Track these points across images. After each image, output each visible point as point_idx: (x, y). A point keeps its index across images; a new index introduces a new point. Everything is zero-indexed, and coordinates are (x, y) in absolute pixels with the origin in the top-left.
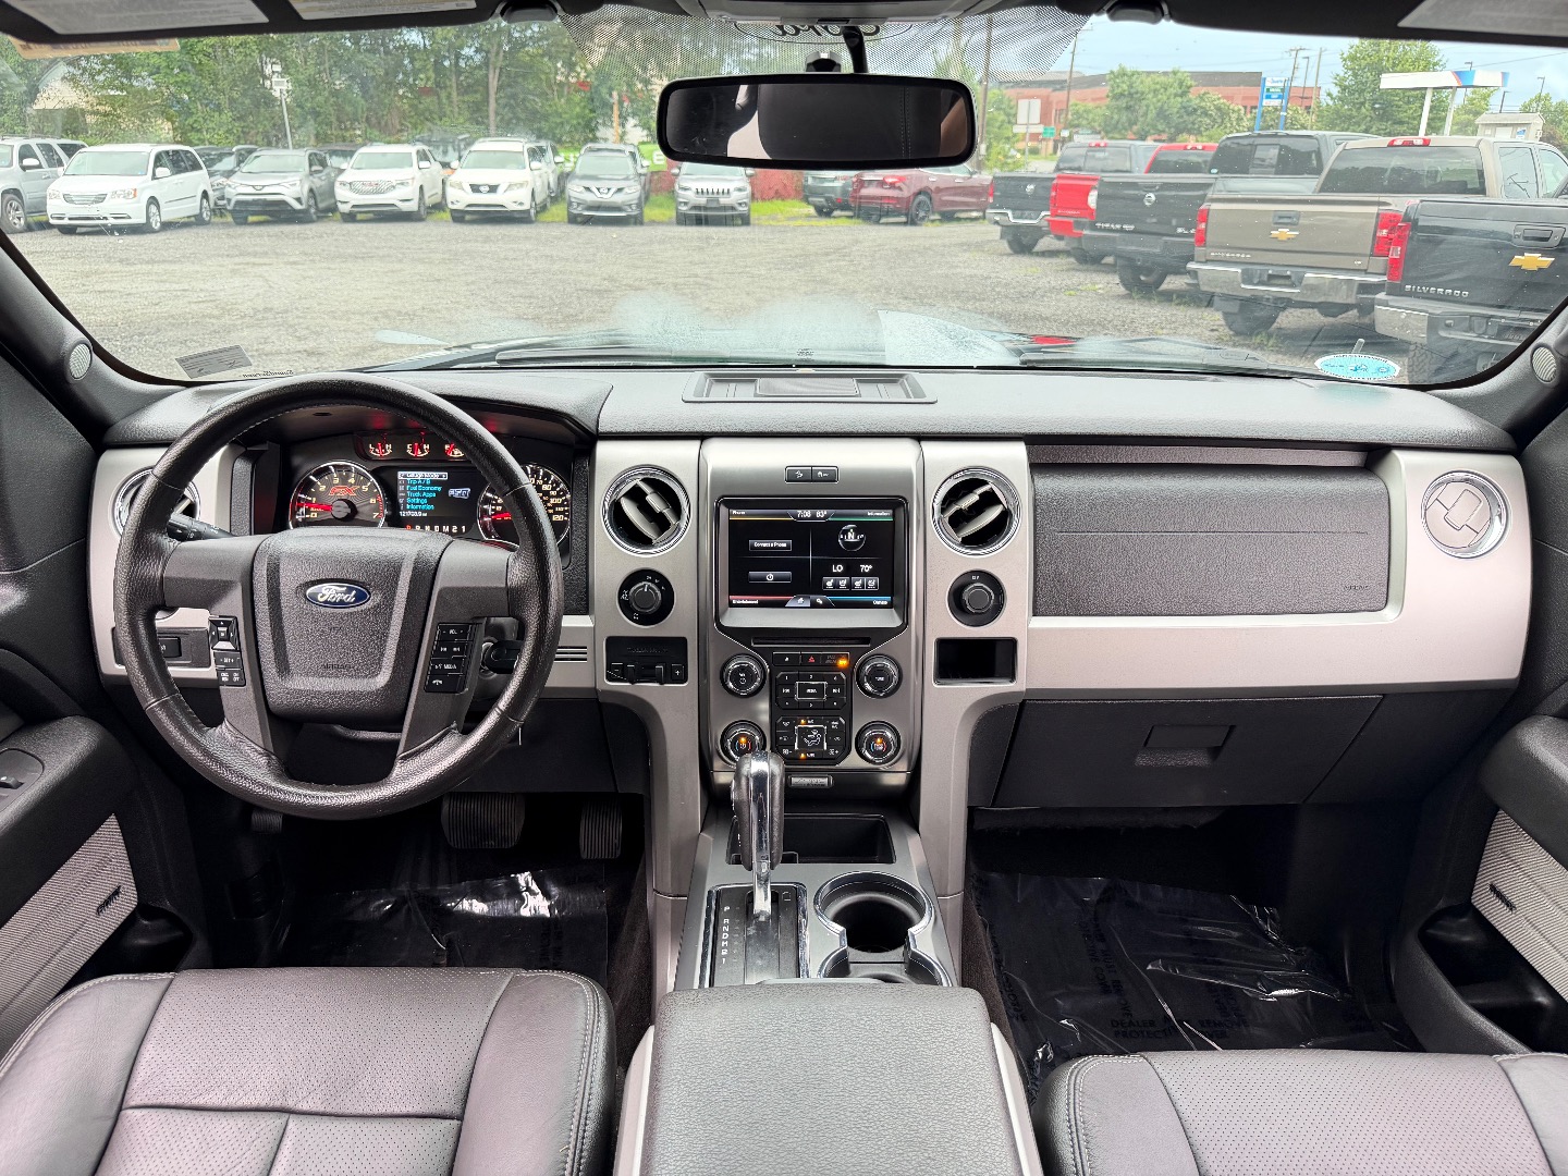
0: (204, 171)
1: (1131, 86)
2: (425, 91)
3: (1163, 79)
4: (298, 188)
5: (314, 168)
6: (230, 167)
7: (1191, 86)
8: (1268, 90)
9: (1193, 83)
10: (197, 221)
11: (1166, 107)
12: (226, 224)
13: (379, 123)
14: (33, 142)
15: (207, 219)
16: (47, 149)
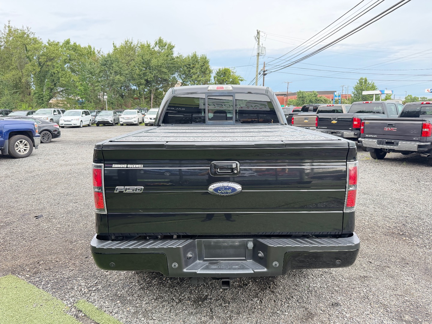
0: (90, 116)
1: (302, 95)
2: (136, 98)
3: (310, 93)
4: (111, 119)
5: (115, 114)
6: (95, 114)
7: (317, 95)
8: (336, 95)
9: (318, 94)
10: (89, 125)
11: (312, 99)
12: (95, 126)
13: (126, 105)
14: (56, 110)
15: (90, 125)
16: (58, 111)
